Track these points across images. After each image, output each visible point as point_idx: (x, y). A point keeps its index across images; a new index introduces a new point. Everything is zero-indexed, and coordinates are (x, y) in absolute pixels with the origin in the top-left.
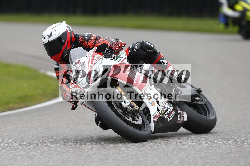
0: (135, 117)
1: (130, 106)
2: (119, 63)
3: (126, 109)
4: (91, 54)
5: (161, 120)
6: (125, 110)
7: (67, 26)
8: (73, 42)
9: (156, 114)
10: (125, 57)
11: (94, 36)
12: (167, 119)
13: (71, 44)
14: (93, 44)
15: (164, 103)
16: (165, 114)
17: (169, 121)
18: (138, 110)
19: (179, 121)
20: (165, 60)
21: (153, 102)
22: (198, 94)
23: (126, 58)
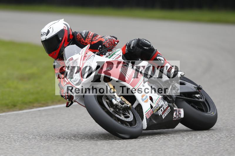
0: (127, 114)
1: (121, 103)
2: (114, 60)
3: (116, 105)
4: (84, 51)
5: (154, 116)
6: (115, 107)
7: (65, 24)
8: (71, 39)
9: (148, 111)
10: (120, 54)
11: (91, 34)
12: (161, 116)
13: (68, 41)
14: (90, 42)
15: (158, 100)
16: (159, 111)
17: (163, 118)
18: (130, 106)
19: (175, 118)
20: (162, 57)
21: (146, 99)
22: (198, 91)
23: (122, 55)
